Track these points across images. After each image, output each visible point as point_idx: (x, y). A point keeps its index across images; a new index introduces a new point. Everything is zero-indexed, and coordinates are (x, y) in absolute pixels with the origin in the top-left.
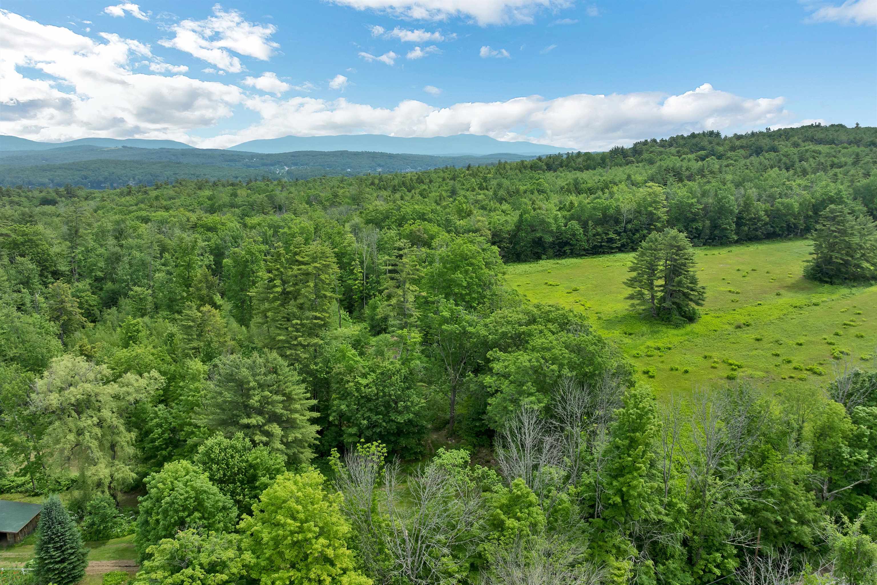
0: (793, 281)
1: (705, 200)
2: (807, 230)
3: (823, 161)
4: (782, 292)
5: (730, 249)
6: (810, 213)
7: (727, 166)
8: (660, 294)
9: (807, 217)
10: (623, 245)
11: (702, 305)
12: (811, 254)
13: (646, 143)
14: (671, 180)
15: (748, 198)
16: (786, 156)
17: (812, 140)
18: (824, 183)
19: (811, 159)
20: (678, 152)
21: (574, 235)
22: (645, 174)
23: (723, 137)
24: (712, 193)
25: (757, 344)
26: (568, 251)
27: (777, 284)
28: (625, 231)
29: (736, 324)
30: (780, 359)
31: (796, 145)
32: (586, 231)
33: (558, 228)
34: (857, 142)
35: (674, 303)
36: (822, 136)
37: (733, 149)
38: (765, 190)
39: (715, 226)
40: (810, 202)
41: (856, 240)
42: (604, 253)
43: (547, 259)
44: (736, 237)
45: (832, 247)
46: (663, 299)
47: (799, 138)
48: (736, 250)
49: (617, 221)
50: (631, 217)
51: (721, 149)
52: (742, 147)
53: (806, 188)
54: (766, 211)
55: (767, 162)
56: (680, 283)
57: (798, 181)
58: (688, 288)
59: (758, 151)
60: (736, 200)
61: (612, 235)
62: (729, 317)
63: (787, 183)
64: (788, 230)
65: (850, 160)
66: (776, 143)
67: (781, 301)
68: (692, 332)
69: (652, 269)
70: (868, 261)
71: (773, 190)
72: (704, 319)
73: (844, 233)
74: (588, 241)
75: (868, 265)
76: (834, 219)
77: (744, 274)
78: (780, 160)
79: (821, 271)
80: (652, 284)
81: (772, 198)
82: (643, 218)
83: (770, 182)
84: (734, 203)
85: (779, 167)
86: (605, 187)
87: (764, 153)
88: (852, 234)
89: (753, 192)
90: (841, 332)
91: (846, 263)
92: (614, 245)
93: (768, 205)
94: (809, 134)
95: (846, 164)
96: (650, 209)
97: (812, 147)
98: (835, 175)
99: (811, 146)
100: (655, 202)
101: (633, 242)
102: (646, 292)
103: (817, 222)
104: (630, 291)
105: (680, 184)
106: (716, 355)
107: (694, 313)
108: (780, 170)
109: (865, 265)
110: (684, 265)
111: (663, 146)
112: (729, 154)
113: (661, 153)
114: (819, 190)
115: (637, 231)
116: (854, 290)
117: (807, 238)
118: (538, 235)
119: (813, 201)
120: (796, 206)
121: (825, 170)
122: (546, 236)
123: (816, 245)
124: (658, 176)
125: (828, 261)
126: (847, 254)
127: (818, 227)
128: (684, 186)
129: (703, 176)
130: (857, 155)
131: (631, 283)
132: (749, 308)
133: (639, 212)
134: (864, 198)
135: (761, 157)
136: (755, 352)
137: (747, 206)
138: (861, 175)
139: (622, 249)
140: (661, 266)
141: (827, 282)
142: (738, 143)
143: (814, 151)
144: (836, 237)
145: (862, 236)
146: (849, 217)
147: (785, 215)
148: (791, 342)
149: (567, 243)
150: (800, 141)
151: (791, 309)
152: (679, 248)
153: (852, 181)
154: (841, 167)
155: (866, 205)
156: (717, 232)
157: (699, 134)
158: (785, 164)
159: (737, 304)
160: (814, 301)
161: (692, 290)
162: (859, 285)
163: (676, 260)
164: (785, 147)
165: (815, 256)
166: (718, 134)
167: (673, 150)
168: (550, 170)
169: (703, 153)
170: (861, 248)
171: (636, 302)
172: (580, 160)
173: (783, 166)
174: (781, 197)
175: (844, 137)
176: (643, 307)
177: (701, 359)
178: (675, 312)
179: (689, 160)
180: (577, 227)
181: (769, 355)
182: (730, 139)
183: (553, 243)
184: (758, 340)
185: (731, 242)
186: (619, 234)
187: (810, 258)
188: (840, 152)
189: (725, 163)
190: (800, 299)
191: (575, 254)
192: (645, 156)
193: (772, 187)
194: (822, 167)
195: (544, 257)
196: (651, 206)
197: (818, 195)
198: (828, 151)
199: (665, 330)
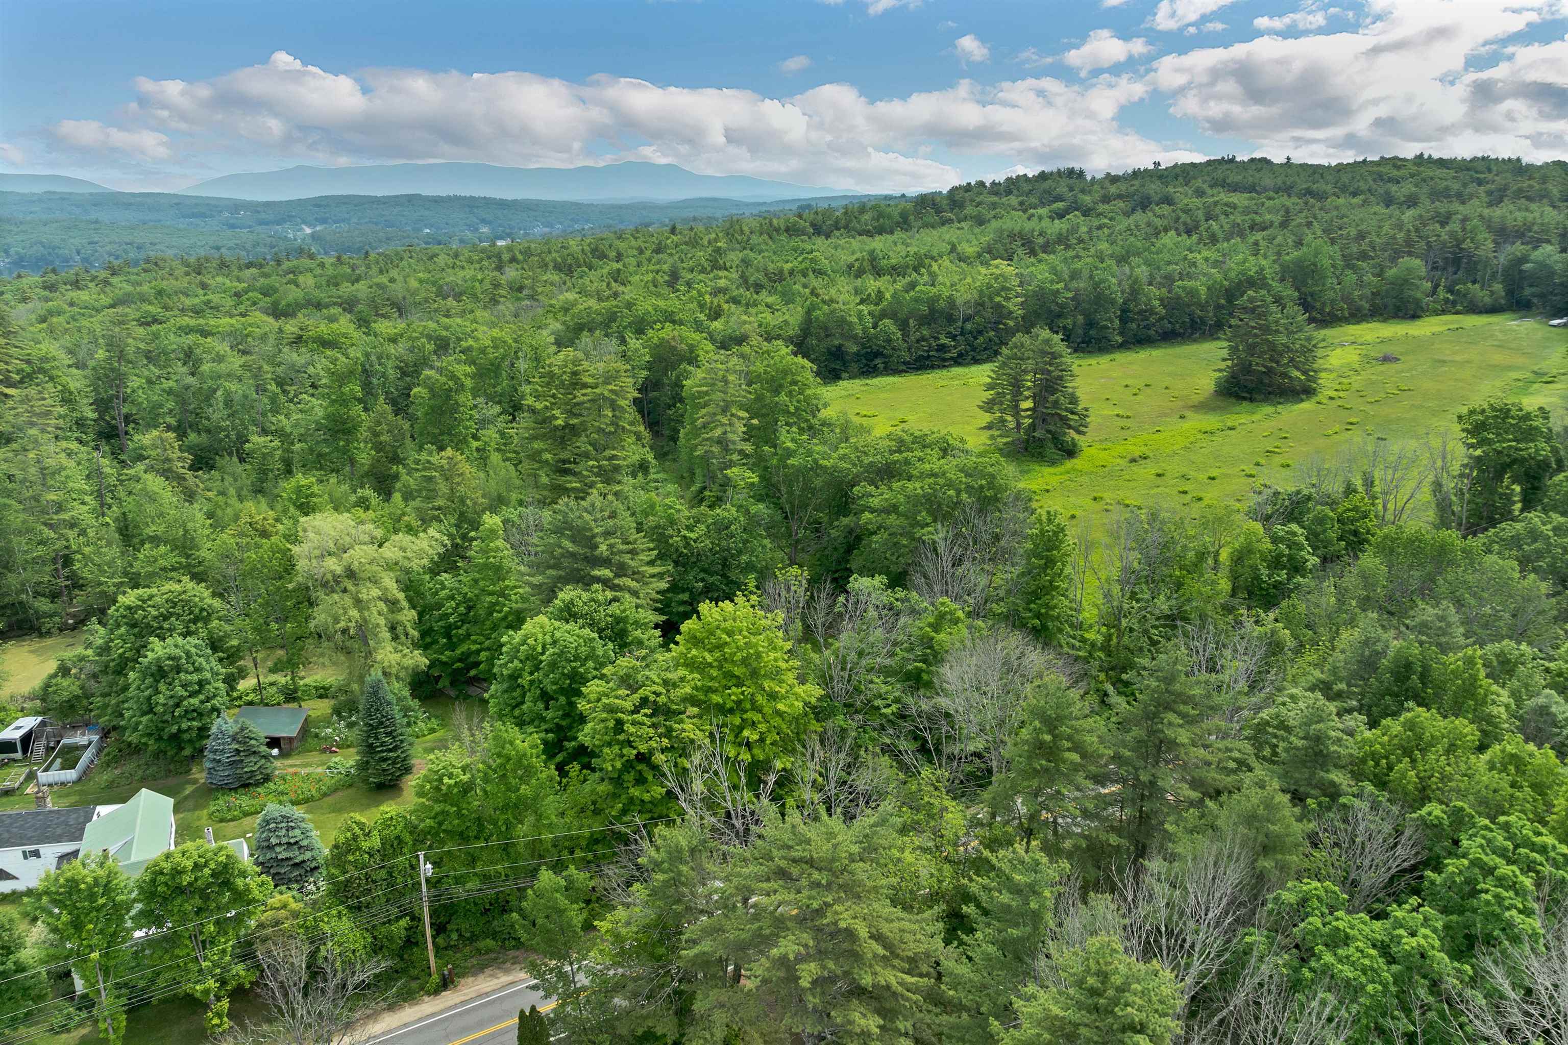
0: (1201, 398)
1: (1074, 284)
2: (1219, 326)
3: (1239, 221)
4: (1188, 413)
5: (1112, 356)
6: (1223, 301)
7: (1100, 228)
8: (1027, 421)
9: (1219, 307)
10: (960, 355)
11: (1083, 433)
12: (1224, 360)
13: (968, 188)
14: (1020, 251)
15: (1136, 281)
16: (1187, 211)
17: (1223, 184)
18: (1241, 256)
19: (1222, 217)
20: (1021, 203)
21: (889, 341)
22: (975, 242)
23: (1089, 178)
24: (1085, 273)
25: (1159, 481)
26: (881, 366)
27: (1180, 403)
28: (962, 334)
29: (1129, 457)
30: (1188, 498)
31: (1200, 193)
32: (905, 335)
33: (865, 330)
34: (1288, 190)
35: (1049, 432)
36: (1238, 178)
37: (1106, 199)
38: (1159, 269)
39: (1090, 324)
40: (1222, 286)
41: (1282, 339)
42: (933, 367)
43: (850, 378)
44: (1120, 339)
45: (1251, 349)
46: (1033, 427)
47: (1204, 182)
48: (1122, 357)
49: (950, 319)
50: (970, 312)
51: (1087, 199)
52: (1120, 197)
53: (1216, 264)
54: (1161, 300)
55: (1158, 222)
56: (1056, 404)
57: (1206, 253)
58: (1067, 410)
59: (1144, 204)
60: (1119, 284)
61: (944, 340)
62: (1120, 449)
63: (1190, 256)
64: (1192, 327)
65: (1277, 219)
66: (1171, 189)
67: (1186, 425)
68: (1074, 470)
69: (1017, 386)
70: (1298, 369)
71: (1171, 268)
72: (1087, 452)
73: (1266, 329)
74: (909, 349)
75: (1298, 374)
76: (1253, 310)
77: (1135, 391)
78: (1177, 219)
79: (1238, 384)
80: (1017, 406)
81: (1169, 279)
82: (988, 314)
83: (1166, 256)
84: (1116, 288)
85: (1176, 229)
86: (919, 264)
87: (1153, 206)
88: (1277, 331)
89: (1142, 272)
90: (1262, 461)
91: (1270, 372)
92: (948, 355)
93: (1164, 290)
94: (1219, 174)
95: (1271, 224)
96: (998, 299)
97: (1224, 196)
98: (1256, 243)
99: (1222, 195)
100: (1004, 288)
101: (974, 350)
102: (1009, 418)
103: (1231, 315)
104: (987, 418)
105: (1032, 259)
106: (1108, 496)
107: (1075, 445)
108: (1179, 235)
109: (1296, 373)
110: (1061, 378)
111: (996, 194)
112: (1102, 208)
113: (994, 206)
114: (1233, 265)
115: (980, 333)
116: (1280, 408)
117: (1218, 339)
118: (836, 342)
119: (1226, 283)
120: (1203, 290)
121: (1242, 235)
122: (847, 344)
123: (1231, 348)
124: (999, 246)
125: (1247, 369)
126: (1272, 359)
127: (1233, 322)
128: (1040, 261)
129: (1068, 247)
130: (1287, 211)
131: (988, 406)
132: (1145, 436)
133: (982, 305)
134: (1294, 278)
135: (1150, 214)
136: (1156, 490)
137: (1134, 292)
138: (1291, 243)
139: (959, 361)
140: (1028, 381)
141: (1244, 399)
142: (1113, 189)
143: (1226, 205)
144: (1256, 335)
145: (1290, 333)
146: (1273, 308)
147: (1188, 306)
148: (1203, 477)
149: (878, 354)
150: (1205, 186)
151: (1200, 436)
152: (1054, 356)
153: (1279, 254)
154: (1263, 229)
155: (1298, 289)
156: (1093, 332)
157: (1052, 173)
158: (1185, 224)
159: (1128, 432)
160: (1229, 424)
161: (1073, 413)
162: (1287, 401)
163: (1049, 372)
164: (1184, 197)
165: (1229, 363)
166: (1081, 174)
167: (1014, 200)
168: (819, 234)
169: (1060, 205)
170: (1290, 350)
171: (996, 433)
172: (866, 217)
173: (1182, 228)
174: (1181, 279)
175: (1268, 181)
176: (1005, 440)
177: (1088, 502)
178: (1050, 445)
179: (1040, 218)
180: (893, 328)
181: (1175, 492)
182: (1101, 182)
183: (857, 354)
184: (1159, 475)
185: (1113, 347)
186: (954, 337)
187: (1223, 365)
188: (1263, 204)
189: (1096, 223)
190: (1212, 421)
191: (891, 370)
192: (969, 210)
193: (1169, 263)
194: (1238, 231)
195: (844, 375)
196: (998, 295)
197: (1233, 275)
198: (1246, 203)
199: (1037, 468)
